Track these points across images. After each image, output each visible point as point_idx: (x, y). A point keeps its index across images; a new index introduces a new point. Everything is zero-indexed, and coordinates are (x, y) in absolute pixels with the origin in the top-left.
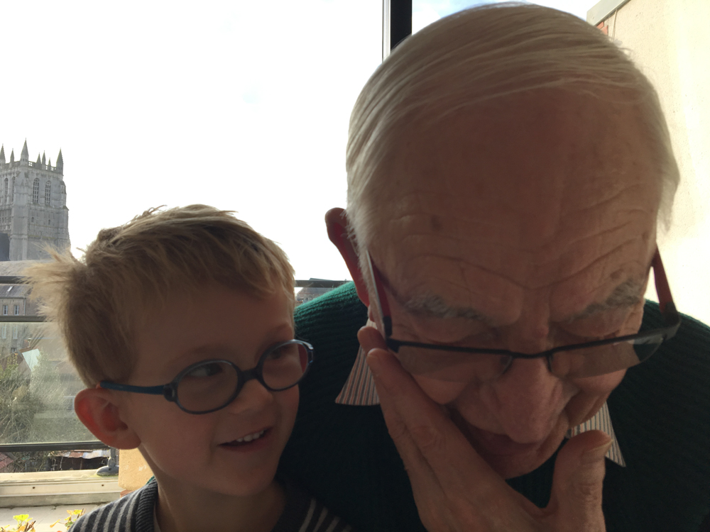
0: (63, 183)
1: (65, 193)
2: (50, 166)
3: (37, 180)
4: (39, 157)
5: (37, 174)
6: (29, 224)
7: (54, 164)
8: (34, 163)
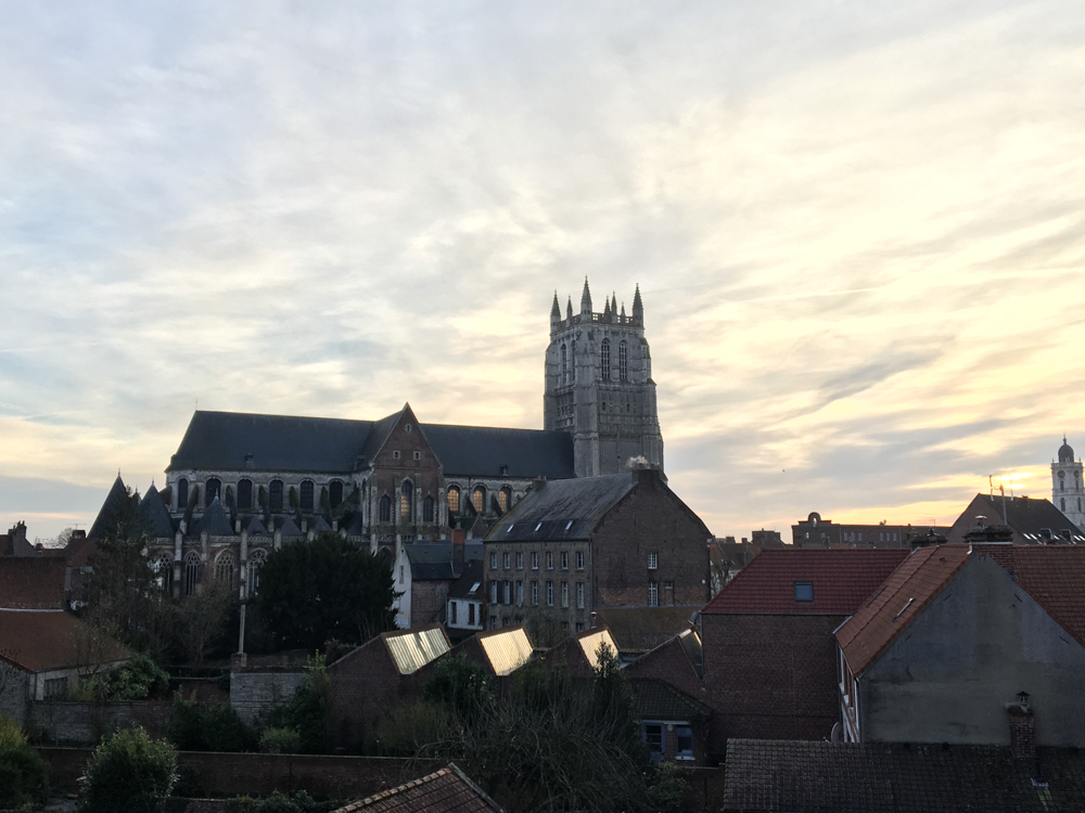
0: (644, 342)
1: (649, 358)
2: (623, 316)
3: (606, 341)
4: (607, 304)
5: (606, 332)
6: (599, 414)
7: (629, 313)
8: (600, 315)
